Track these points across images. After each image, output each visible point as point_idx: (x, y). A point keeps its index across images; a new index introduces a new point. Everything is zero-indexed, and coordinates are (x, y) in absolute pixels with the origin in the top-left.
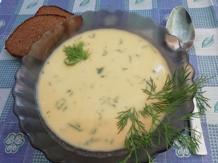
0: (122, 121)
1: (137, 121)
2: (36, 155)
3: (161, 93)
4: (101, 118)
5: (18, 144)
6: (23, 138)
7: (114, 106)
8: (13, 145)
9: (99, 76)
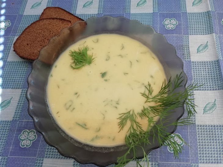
0: (123, 121)
1: (135, 122)
2: (48, 149)
3: (157, 96)
4: (104, 118)
5: (31, 139)
6: (35, 134)
7: (116, 107)
8: (27, 141)
9: (103, 79)
